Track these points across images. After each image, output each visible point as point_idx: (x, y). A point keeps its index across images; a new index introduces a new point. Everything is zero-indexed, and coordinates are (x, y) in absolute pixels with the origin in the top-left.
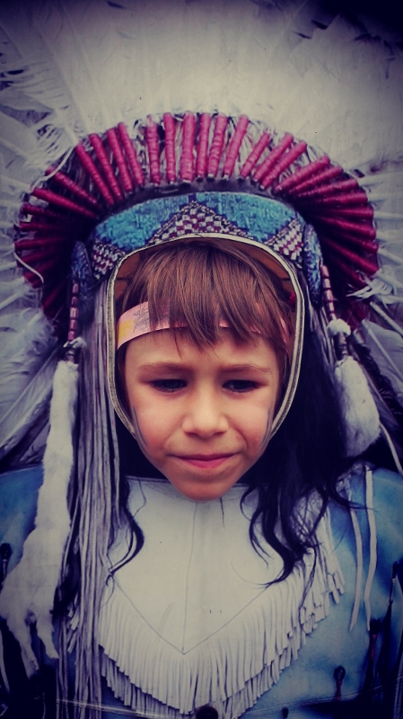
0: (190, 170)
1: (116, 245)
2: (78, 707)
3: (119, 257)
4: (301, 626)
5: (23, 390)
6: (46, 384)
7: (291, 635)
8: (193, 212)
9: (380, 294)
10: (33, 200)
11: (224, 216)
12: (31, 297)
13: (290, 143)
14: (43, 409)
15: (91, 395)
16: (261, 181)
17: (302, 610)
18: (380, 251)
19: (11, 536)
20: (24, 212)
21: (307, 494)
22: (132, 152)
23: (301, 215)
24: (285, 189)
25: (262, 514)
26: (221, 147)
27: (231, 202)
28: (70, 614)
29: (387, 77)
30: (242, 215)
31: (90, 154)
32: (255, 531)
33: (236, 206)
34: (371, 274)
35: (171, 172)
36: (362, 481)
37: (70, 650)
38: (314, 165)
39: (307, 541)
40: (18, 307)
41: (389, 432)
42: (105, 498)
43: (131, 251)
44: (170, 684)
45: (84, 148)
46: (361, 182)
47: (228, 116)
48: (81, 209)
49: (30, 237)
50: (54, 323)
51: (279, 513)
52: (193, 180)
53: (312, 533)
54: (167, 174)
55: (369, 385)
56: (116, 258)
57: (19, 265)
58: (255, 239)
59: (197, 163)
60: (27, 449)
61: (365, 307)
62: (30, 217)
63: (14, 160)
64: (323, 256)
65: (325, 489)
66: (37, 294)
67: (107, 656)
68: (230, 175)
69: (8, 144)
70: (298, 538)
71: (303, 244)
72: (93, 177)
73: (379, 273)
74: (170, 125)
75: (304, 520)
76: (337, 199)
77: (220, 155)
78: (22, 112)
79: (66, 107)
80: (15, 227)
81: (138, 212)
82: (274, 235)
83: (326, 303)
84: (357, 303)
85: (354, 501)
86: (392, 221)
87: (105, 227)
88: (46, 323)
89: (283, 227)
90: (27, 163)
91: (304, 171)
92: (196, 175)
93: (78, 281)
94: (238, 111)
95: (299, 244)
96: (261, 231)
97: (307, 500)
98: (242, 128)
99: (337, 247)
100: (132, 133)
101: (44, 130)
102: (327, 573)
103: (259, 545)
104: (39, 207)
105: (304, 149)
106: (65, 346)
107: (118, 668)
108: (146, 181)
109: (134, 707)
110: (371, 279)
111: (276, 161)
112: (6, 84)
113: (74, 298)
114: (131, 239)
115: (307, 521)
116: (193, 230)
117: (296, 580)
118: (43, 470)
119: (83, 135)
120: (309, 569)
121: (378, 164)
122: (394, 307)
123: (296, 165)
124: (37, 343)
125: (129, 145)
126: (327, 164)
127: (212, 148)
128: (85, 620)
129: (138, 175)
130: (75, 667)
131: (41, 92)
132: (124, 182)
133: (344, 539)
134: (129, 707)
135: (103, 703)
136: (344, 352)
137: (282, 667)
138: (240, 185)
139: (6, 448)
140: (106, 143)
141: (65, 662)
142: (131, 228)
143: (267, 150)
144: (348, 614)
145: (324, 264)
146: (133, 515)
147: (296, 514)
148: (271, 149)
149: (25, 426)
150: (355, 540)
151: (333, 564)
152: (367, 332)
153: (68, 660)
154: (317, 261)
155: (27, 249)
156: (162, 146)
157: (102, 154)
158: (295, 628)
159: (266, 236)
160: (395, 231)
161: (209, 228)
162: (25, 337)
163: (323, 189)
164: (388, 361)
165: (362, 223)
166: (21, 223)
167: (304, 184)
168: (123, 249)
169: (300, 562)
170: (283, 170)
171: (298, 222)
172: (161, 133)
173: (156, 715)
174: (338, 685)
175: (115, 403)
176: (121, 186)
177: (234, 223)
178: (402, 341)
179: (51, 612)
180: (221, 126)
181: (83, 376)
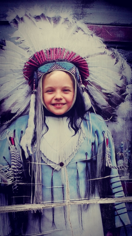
2: (36, 164)
4: (79, 144)
7: (77, 146)
8: (56, 65)
10: (27, 64)
11: (61, 66)
12: (26, 82)
13: (73, 53)
15: (38, 100)
16: (68, 60)
17: (79, 141)
18: (89, 72)
19: (23, 129)
20: (25, 66)
21: (79, 118)
24: (72, 61)
25: (70, 122)
27: (62, 63)
28: (35, 144)
29: (89, 41)
30: (65, 66)
31: (37, 55)
32: (69, 126)
33: (64, 64)
34: (88, 76)
36: (88, 115)
37: (35, 152)
38: (77, 57)
40: (24, 84)
42: (41, 121)
43: (45, 73)
44: (54, 158)
46: (85, 59)
48: (35, 65)
51: (74, 122)
53: (80, 126)
57: (24, 76)
58: (67, 70)
63: (23, 57)
64: (80, 73)
65: (82, 117)
67: (42, 153)
69: (22, 54)
70: (77, 127)
73: (89, 76)
74: (51, 50)
78: (24, 48)
79: (32, 47)
81: (46, 66)
82: (70, 70)
83: (80, 82)
85: (87, 119)
86: (91, 66)
87: (40, 69)
88: (29, 87)
89: (72, 68)
90: (25, 57)
91: (75, 58)
92: (56, 59)
93: (35, 79)
100: (44, 51)
101: (28, 51)
103: (70, 129)
105: (75, 54)
106: (33, 91)
107: (44, 155)
109: (47, 163)
111: (70, 56)
112: (21, 43)
113: (34, 82)
114: (44, 71)
115: (79, 123)
116: (56, 69)
117: (77, 135)
118: (29, 116)
120: (80, 133)
121: (88, 56)
124: (28, 91)
126: (79, 57)
128: (38, 145)
129: (46, 59)
130: (36, 155)
131: (28, 44)
133: (86, 126)
136: (84, 91)
137: (76, 153)
138: (64, 60)
140: (40, 53)
142: (45, 69)
144: (87, 141)
146: (46, 124)
147: (77, 122)
150: (88, 127)
151: (84, 132)
153: (34, 154)
154: (78, 74)
155: (25, 73)
156: (50, 54)
157: (39, 55)
161: (59, 68)
163: (79, 61)
165: (86, 67)
168: (43, 73)
169: (78, 131)
170: (71, 58)
171: (75, 67)
172: (50, 51)
173: (52, 165)
174: (86, 156)
175: (42, 102)
176: (43, 61)
177: (63, 67)
178: (94, 88)
179: (31, 144)
180: (60, 50)
181: (36, 97)
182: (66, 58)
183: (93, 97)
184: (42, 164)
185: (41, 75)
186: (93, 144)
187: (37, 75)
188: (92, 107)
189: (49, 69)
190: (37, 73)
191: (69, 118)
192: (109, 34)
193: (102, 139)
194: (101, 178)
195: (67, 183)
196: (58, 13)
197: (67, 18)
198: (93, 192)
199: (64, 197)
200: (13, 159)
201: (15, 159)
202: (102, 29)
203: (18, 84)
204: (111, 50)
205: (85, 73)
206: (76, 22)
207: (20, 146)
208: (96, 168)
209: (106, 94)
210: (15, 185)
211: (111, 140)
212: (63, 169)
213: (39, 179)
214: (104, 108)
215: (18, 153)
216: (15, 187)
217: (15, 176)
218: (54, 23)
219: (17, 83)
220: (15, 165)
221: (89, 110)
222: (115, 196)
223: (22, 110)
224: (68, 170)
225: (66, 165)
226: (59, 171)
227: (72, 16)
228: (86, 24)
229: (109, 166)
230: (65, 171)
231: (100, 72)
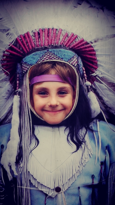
0: (47, 43)
1: (28, 64)
2: (23, 188)
3: (29, 67)
4: (82, 164)
5: (5, 103)
6: (11, 101)
7: (79, 166)
8: (48, 54)
9: (99, 74)
10: (6, 53)
11: (56, 55)
12: (6, 78)
13: (73, 35)
14: (11, 108)
15: (23, 104)
16: (66, 45)
17: (82, 159)
18: (98, 63)
19: (4, 143)
20: (4, 56)
21: (82, 128)
22: (31, 39)
23: (77, 54)
24: (72, 48)
25: (70, 134)
26: (55, 37)
27: (58, 51)
28: (20, 163)
29: (98, 17)
30: (61, 55)
31: (20, 40)
32: (68, 139)
33: (60, 52)
34: (96, 69)
35: (42, 44)
36: (96, 124)
37: (21, 173)
38: (79, 41)
39: (82, 141)
40: (3, 81)
41: (103, 111)
42: (28, 131)
43: (32, 65)
44: (48, 181)
45: (19, 38)
46: (92, 45)
47: (56, 29)
48: (19, 55)
49: (5, 62)
50: (13, 85)
51: (75, 133)
52: (48, 46)
53: (84, 139)
54: (41, 45)
55: (97, 99)
56: (28, 67)
57: (3, 70)
58: (65, 61)
59: (49, 41)
60: (7, 119)
61: (95, 78)
62: (5, 57)
64: (83, 65)
65: (86, 127)
66: (8, 78)
67: (30, 174)
68: (58, 44)
70: (80, 140)
71: (78, 62)
72: (21, 46)
73: (98, 69)
74: (41, 32)
75: (81, 135)
76: (86, 49)
77: (55, 39)
78: (2, 29)
79: (14, 28)
80: (1, 60)
81: (34, 55)
82: (70, 60)
83: (84, 77)
84: (92, 77)
85: (94, 130)
86: (101, 55)
87: (25, 59)
88: (11, 85)
89: (72, 58)
90: (4, 43)
91: (77, 43)
92: (48, 44)
93: (19, 74)
94: (59, 27)
95: (77, 62)
96: (66, 59)
97: (82, 130)
98: (60, 32)
99: (87, 62)
100: (31, 34)
101: (8, 34)
102: (88, 149)
103: (70, 142)
104: (8, 54)
105: (77, 37)
106: (16, 91)
107: (34, 177)
108: (36, 47)
109: (38, 188)
110: (96, 71)
111: (69, 40)
113: (18, 78)
114: (32, 62)
115: (82, 135)
116: (48, 59)
117: (80, 151)
118: (11, 125)
119: (18, 35)
120: (83, 148)
121: (96, 40)
122: (103, 78)
123: (75, 41)
124: (8, 91)
125: (30, 37)
126: (83, 41)
127: (53, 37)
128: (24, 164)
129: (33, 45)
130: (22, 177)
131: (7, 24)
133: (92, 140)
134: (37, 188)
135: (30, 187)
136: (90, 90)
137: (77, 175)
138: (60, 47)
139: (1, 119)
140: (24, 37)
141: (19, 176)
142: (32, 59)
143: (67, 37)
144: (94, 160)
145: (84, 67)
146: (36, 135)
147: (79, 133)
148: (68, 37)
149: (6, 113)
150: (95, 140)
151: (90, 147)
152: (96, 84)
153: (20, 176)
154: (82, 66)
155: (5, 65)
156: (39, 37)
157: (24, 40)
158: (80, 164)
159: (68, 60)
160: (102, 58)
161: (53, 58)
162: (5, 89)
163: (82, 47)
164: (101, 92)
165: (93, 56)
166: (3, 59)
167: (77, 46)
168: (30, 65)
169: (81, 146)
170: (71, 42)
171: (76, 56)
172: (39, 34)
173: (44, 190)
174: (93, 180)
176: (29, 48)
177: (59, 57)
178: (105, 87)
179: (15, 163)
180: (54, 31)
181: (21, 99)
182: (63, 44)
183: (103, 99)
184: (32, 188)
186: (103, 163)
187: (22, 68)
188: (101, 113)
189: (38, 59)
190: (22, 66)
191: (68, 128)
205: (91, 65)
207: (1, 165)
221: (96, 117)
224: (67, 196)
225: (64, 190)
226: (55, 199)
230: (62, 198)
231: (114, 63)
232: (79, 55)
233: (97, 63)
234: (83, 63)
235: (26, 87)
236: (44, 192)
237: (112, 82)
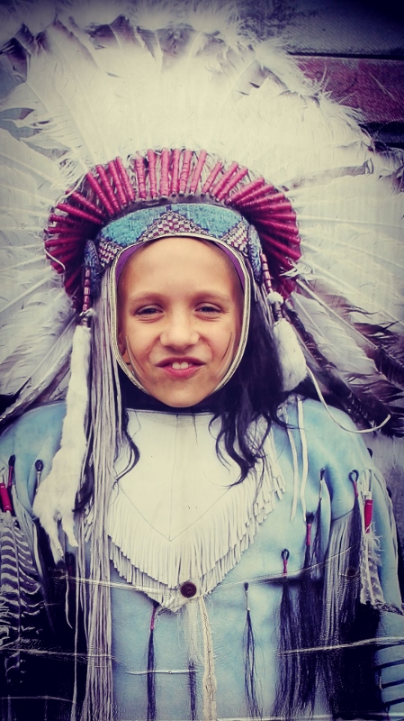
0: (167, 188)
1: (116, 242)
3: (118, 250)
4: (255, 517)
7: (248, 525)
8: (170, 218)
10: (57, 212)
11: (191, 220)
12: (56, 280)
15: (100, 349)
16: (217, 195)
17: (256, 505)
18: (302, 243)
19: (43, 455)
20: (52, 220)
21: (256, 419)
22: (126, 177)
23: (246, 218)
25: (224, 434)
26: (188, 172)
27: (196, 210)
28: (87, 512)
29: (303, 120)
30: (204, 220)
31: (97, 179)
32: (220, 447)
33: (200, 213)
34: (296, 259)
35: (153, 190)
36: (295, 408)
37: (87, 539)
38: (253, 184)
39: (257, 453)
40: (47, 288)
41: (313, 372)
42: (111, 424)
43: (126, 246)
44: (161, 565)
46: (287, 194)
48: (91, 217)
50: (73, 298)
51: (237, 433)
53: (260, 447)
54: (151, 192)
56: (116, 252)
57: (48, 258)
58: (214, 236)
59: (172, 184)
61: (292, 283)
62: (55, 223)
63: (43, 184)
64: (263, 247)
65: (268, 414)
66: (60, 278)
67: (114, 544)
69: (40, 173)
70: (251, 451)
71: (247, 239)
73: (301, 258)
74: (152, 158)
75: (254, 438)
79: (80, 146)
81: (131, 219)
82: (226, 234)
83: (265, 281)
85: (290, 423)
86: (310, 221)
87: (107, 230)
88: (67, 298)
89: (233, 228)
91: (247, 188)
92: (171, 192)
93: (89, 268)
94: (199, 147)
95: (245, 239)
96: (218, 230)
97: (256, 423)
98: (202, 159)
100: (125, 164)
101: (64, 162)
102: (273, 477)
103: (223, 458)
105: (246, 173)
106: (81, 314)
107: (122, 553)
109: (134, 583)
111: (226, 182)
112: (37, 131)
113: (87, 280)
114: (126, 238)
115: (256, 439)
116: (170, 230)
118: (66, 405)
119: (92, 166)
120: (259, 474)
121: (298, 181)
122: (313, 283)
124: (61, 313)
125: (124, 172)
128: (98, 517)
129: (131, 193)
130: (90, 553)
131: (62, 136)
132: (121, 198)
133: (284, 451)
134: (131, 584)
135: (111, 581)
136: (280, 315)
137: (243, 550)
140: (108, 171)
142: (126, 230)
143: (220, 174)
144: (289, 508)
145: (263, 253)
146: (131, 436)
147: (248, 433)
150: (292, 453)
151: (276, 471)
153: (85, 548)
154: (258, 251)
155: (54, 245)
156: (147, 172)
157: (105, 179)
158: (251, 519)
159: (221, 234)
161: (181, 229)
163: (260, 200)
168: (121, 245)
169: (252, 469)
170: (231, 187)
171: (244, 224)
172: (146, 163)
173: (151, 590)
174: (285, 564)
175: (117, 356)
176: (119, 201)
177: (199, 225)
178: (320, 306)
179: (73, 511)
180: (188, 157)
181: (94, 336)
182: (208, 191)
183: (315, 339)
184: (115, 585)
185: (110, 252)
186: (313, 518)
187: (99, 253)
188: (308, 380)
189: (143, 230)
190: (97, 245)
191: (219, 419)
192: (387, 95)
193: (346, 501)
194: (338, 647)
195: (206, 658)
196: (183, 14)
197: (217, 33)
198: (307, 695)
199: (193, 707)
200: (8, 561)
201: (13, 564)
202: (356, 74)
203: (25, 287)
204: (391, 159)
205: (283, 247)
206: (250, 47)
207: (33, 517)
208: (320, 607)
209: (369, 330)
210: (13, 656)
211: (383, 504)
212: (195, 606)
213: (101, 638)
214: (357, 381)
215: (27, 541)
216: (13, 661)
217: (14, 622)
218: (165, 51)
219: (23, 285)
220: (14, 585)
221: (296, 388)
222: (390, 714)
223: (41, 382)
224: (212, 610)
225: (204, 593)
226: (179, 616)
227: (236, 25)
228: (291, 53)
229: (373, 603)
230: (199, 613)
231: (343, 243)
232: (251, 222)
233: (298, 243)
234: (261, 243)
235: (108, 304)
236: (149, 595)
237: (340, 295)
